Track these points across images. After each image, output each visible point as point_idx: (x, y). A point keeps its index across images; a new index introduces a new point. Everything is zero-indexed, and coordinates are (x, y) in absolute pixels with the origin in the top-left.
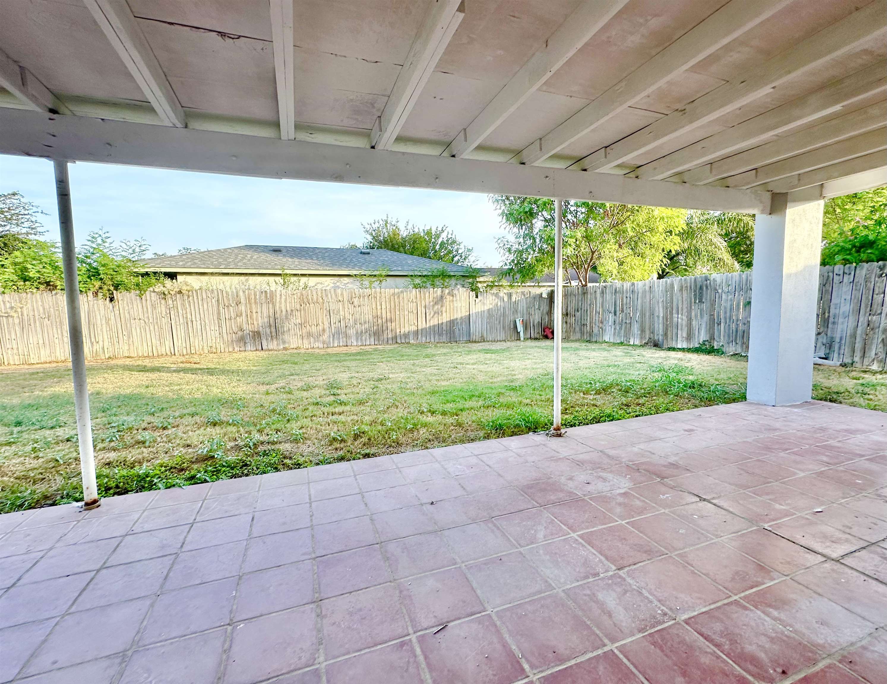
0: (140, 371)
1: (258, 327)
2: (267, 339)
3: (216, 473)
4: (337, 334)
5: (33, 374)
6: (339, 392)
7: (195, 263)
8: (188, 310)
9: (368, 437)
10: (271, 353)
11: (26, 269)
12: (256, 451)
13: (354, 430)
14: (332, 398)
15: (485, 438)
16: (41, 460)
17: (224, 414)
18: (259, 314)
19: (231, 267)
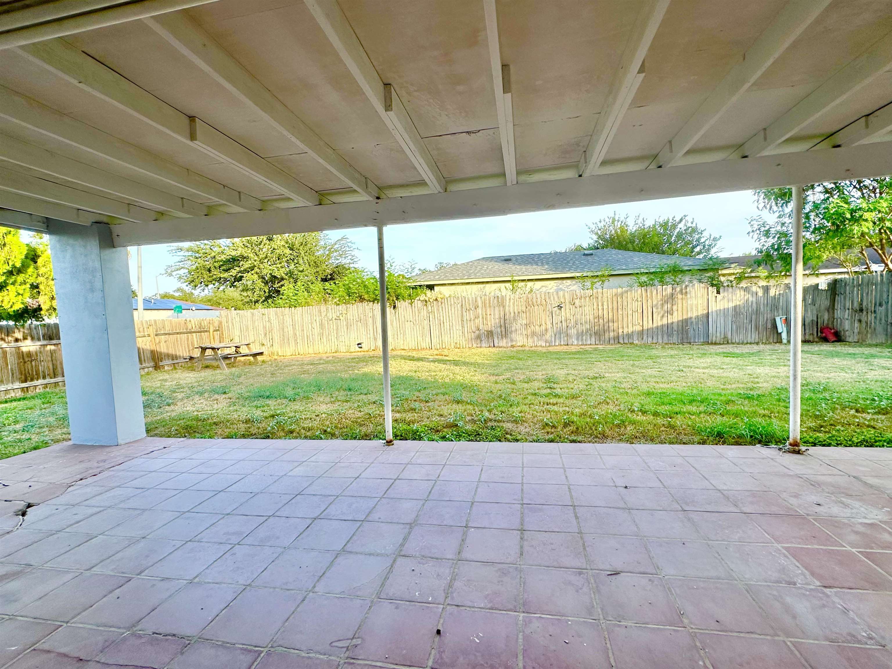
0: (410, 360)
1: (491, 327)
2: (498, 338)
3: (459, 437)
4: (559, 334)
5: (353, 359)
6: (555, 386)
7: (446, 276)
8: (441, 314)
9: (576, 426)
10: (500, 349)
11: (350, 288)
12: (486, 425)
13: (565, 419)
14: (549, 391)
15: (699, 443)
16: (362, 413)
17: (465, 396)
18: (492, 316)
19: (472, 277)
